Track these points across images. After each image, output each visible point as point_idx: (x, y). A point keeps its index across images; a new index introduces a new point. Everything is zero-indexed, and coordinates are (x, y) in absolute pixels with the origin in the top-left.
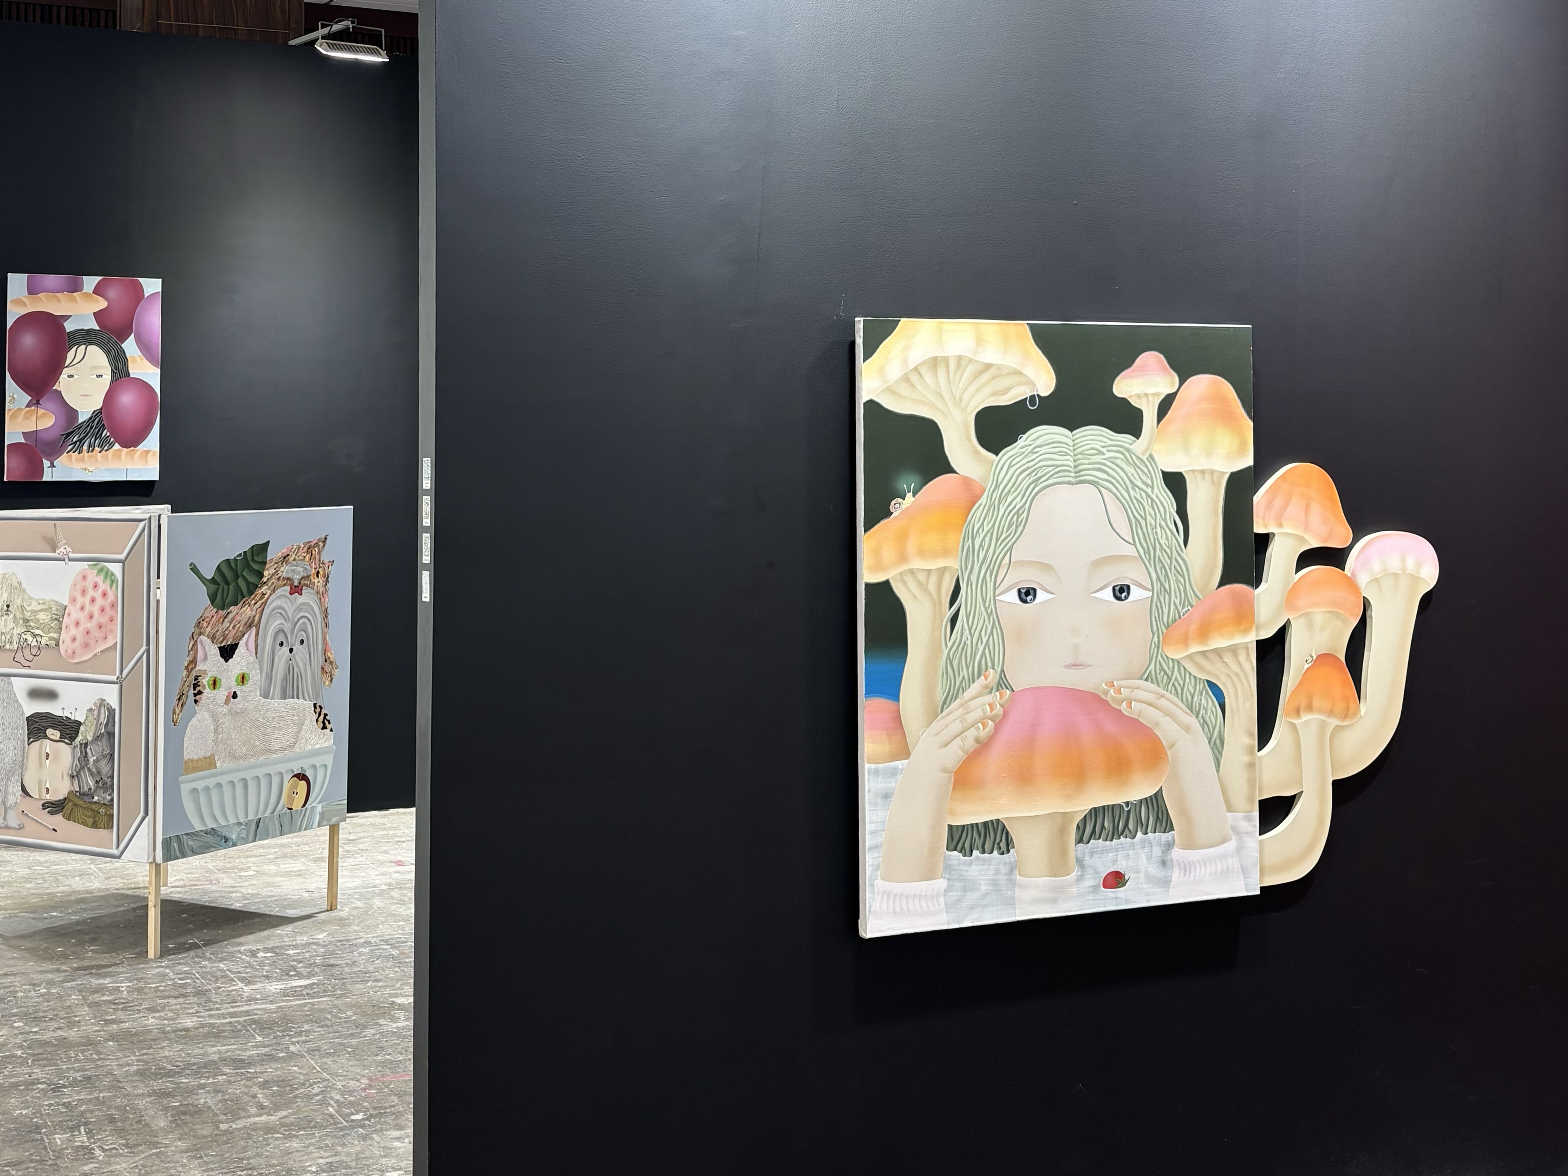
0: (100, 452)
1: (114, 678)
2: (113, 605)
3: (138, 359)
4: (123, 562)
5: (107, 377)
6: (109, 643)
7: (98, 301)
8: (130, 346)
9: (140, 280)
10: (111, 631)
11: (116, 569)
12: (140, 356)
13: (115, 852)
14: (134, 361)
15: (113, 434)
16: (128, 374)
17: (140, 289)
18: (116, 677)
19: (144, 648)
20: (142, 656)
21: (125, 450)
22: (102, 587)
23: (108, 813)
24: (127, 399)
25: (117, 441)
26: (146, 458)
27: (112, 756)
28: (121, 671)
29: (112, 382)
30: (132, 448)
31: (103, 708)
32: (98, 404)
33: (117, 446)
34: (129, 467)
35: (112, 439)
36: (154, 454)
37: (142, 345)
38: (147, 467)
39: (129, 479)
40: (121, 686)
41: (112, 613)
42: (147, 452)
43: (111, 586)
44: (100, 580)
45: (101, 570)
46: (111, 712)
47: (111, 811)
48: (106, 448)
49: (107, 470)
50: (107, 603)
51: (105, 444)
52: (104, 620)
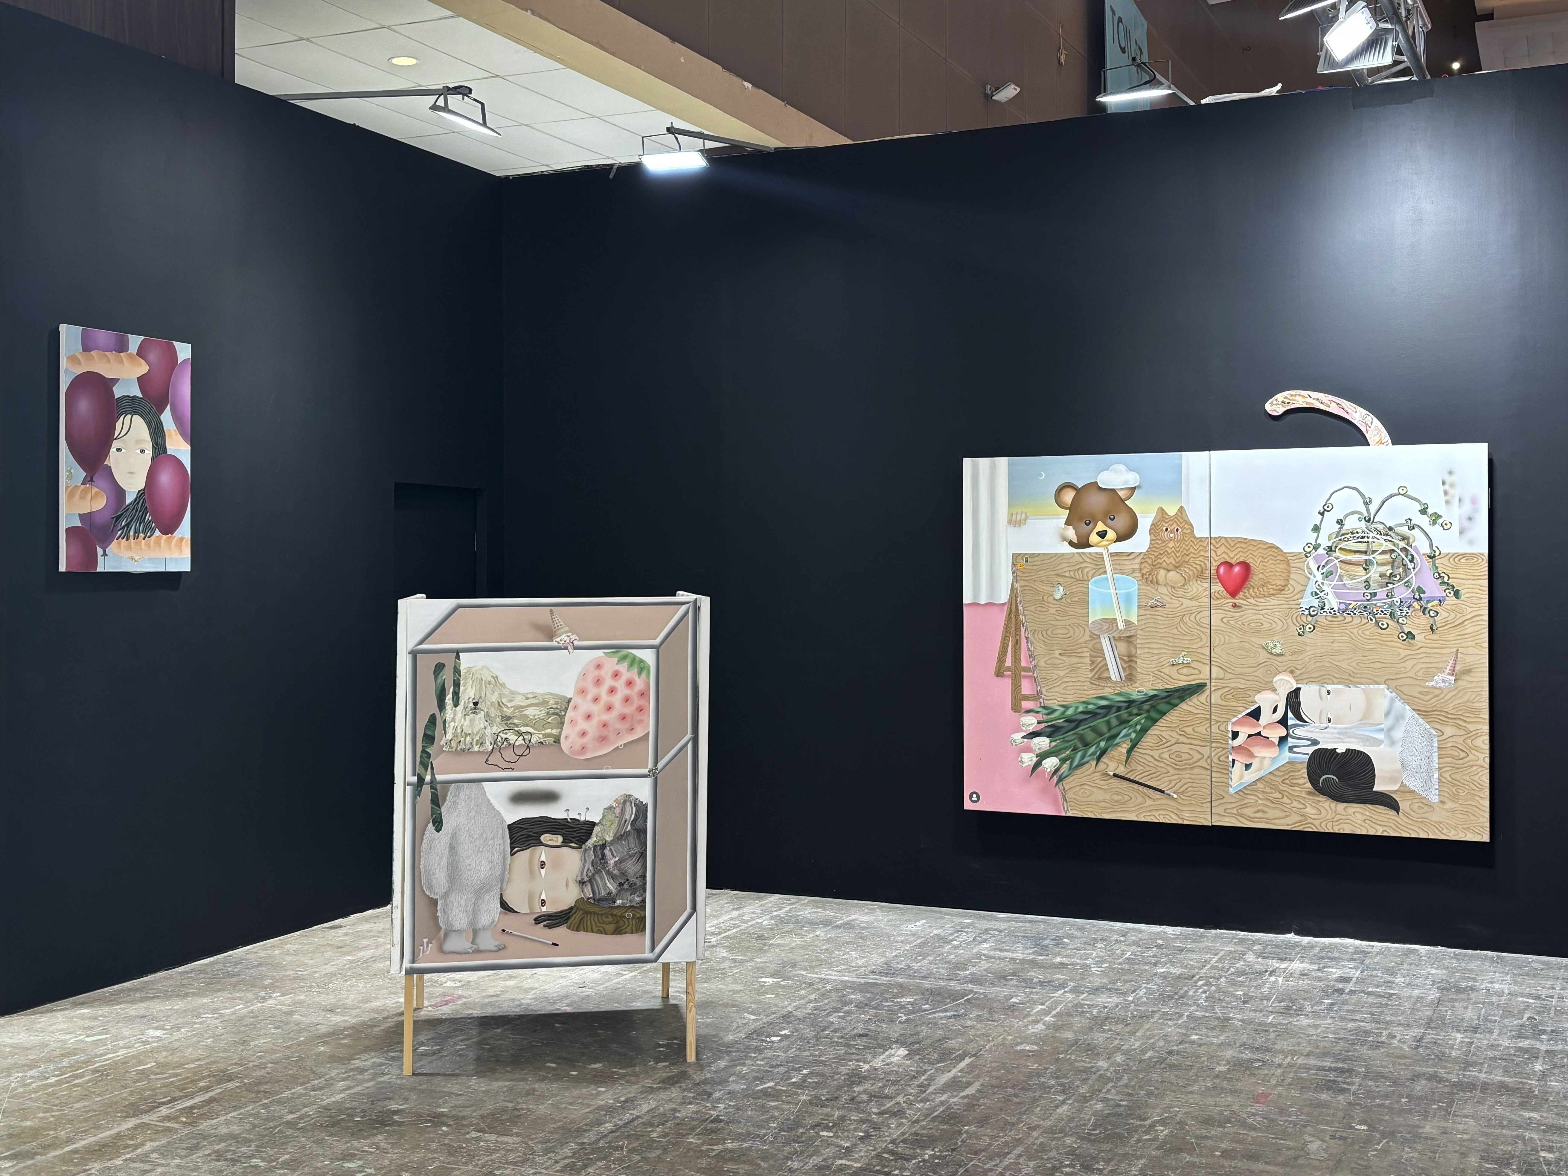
0: (144, 539)
1: (645, 771)
2: (643, 694)
3: (173, 433)
4: (657, 648)
5: (149, 453)
6: (638, 734)
7: (141, 365)
8: (167, 418)
9: (175, 343)
10: (641, 722)
11: (648, 656)
12: (175, 431)
13: (648, 955)
14: (170, 436)
15: (155, 519)
16: (165, 451)
17: (173, 353)
18: (647, 770)
19: (689, 735)
20: (686, 744)
21: (165, 537)
22: (626, 675)
23: (638, 915)
24: (165, 479)
25: (157, 526)
26: (181, 545)
27: (643, 855)
28: (656, 762)
29: (153, 458)
30: (170, 535)
31: (628, 804)
32: (141, 485)
33: (157, 533)
34: (168, 557)
35: (154, 525)
36: (186, 542)
37: (177, 418)
38: (182, 557)
39: (168, 570)
40: (656, 780)
41: (642, 702)
42: (182, 539)
43: (640, 674)
44: (623, 668)
45: (625, 658)
46: (641, 809)
47: (642, 913)
48: (149, 534)
49: (150, 559)
50: (634, 692)
51: (148, 531)
52: (628, 710)
